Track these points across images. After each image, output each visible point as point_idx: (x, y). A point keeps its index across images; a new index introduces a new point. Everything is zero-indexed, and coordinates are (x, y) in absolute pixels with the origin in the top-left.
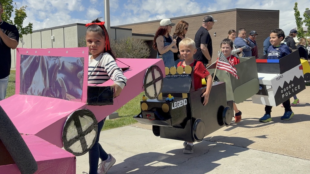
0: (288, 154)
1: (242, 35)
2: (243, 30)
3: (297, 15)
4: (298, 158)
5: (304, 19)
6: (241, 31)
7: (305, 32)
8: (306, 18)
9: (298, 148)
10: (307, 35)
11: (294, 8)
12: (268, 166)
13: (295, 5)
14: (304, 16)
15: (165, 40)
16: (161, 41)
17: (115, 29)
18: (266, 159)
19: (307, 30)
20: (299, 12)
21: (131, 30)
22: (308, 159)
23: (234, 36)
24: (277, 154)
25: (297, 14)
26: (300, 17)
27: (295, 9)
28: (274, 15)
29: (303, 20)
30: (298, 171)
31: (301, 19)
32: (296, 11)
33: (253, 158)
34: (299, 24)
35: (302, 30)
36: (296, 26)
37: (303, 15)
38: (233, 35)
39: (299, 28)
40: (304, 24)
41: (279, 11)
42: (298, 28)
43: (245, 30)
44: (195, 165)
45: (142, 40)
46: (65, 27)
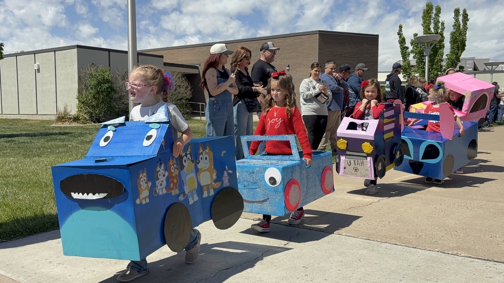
0: (402, 243)
1: (331, 70)
2: (332, 62)
3: (402, 42)
4: (415, 248)
5: (411, 48)
7: (413, 66)
8: (413, 47)
9: (415, 234)
10: (415, 72)
11: (398, 33)
12: (376, 262)
13: (398, 29)
14: (412, 44)
15: (219, 75)
16: (213, 76)
18: (373, 251)
19: (416, 64)
20: (404, 38)
21: (162, 57)
22: (430, 249)
23: (317, 73)
24: (387, 244)
25: (402, 41)
26: (406, 45)
27: (400, 34)
28: (372, 41)
29: (409, 50)
31: (407, 48)
32: (400, 37)
33: (355, 251)
34: (405, 55)
35: (409, 64)
36: (401, 59)
37: (411, 43)
38: (316, 71)
39: (405, 61)
40: (412, 55)
41: (378, 36)
42: (403, 62)
43: (334, 63)
44: (273, 263)
45: (179, 72)
46: (57, 51)
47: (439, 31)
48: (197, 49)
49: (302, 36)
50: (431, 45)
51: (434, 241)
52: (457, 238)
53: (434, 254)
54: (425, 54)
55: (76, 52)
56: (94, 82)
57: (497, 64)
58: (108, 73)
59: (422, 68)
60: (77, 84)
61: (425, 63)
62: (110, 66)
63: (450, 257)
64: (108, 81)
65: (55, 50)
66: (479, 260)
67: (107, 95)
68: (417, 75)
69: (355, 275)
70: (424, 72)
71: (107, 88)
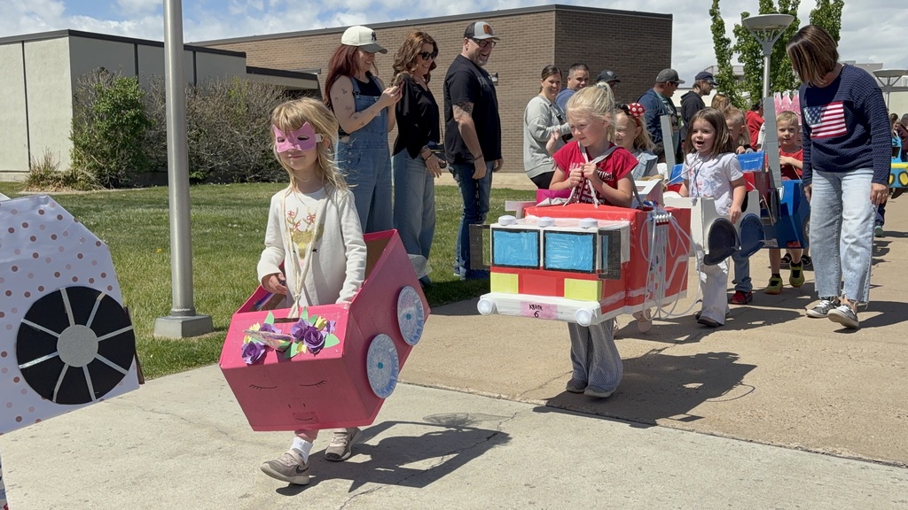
0: (724, 432)
1: (578, 82)
2: (582, 67)
3: (718, 30)
4: (751, 441)
5: (734, 41)
6: (575, 69)
7: (737, 77)
8: (739, 40)
9: (749, 413)
10: (742, 88)
11: (710, 11)
12: (673, 472)
14: (736, 33)
15: (358, 90)
16: (345, 92)
17: (192, 52)
18: (666, 448)
19: (743, 73)
20: (722, 21)
21: (243, 55)
22: (779, 443)
23: (554, 85)
24: (694, 433)
25: (718, 28)
26: (726, 36)
27: (714, 13)
28: (659, 26)
29: (732, 46)
30: (758, 480)
31: (728, 41)
32: (714, 20)
33: (629, 449)
34: (722, 55)
35: (730, 72)
36: (715, 62)
37: (734, 31)
38: (552, 82)
39: (723, 67)
40: (736, 56)
41: (670, 16)
42: (720, 68)
43: (587, 68)
44: (463, 478)
45: (277, 87)
46: (28, 41)
47: (790, 9)
48: (315, 40)
49: (522, 16)
50: (775, 35)
51: (788, 425)
52: (833, 418)
53: (788, 453)
54: (761, 54)
55: (68, 43)
56: (104, 107)
57: (898, 74)
58: (134, 87)
59: (754, 80)
60: (71, 110)
61: (762, 70)
62: (137, 73)
63: (821, 461)
64: (133, 104)
65: (23, 40)
66: (877, 465)
67: (133, 133)
68: (745, 94)
69: (631, 500)
70: (760, 88)
71: (134, 118)
